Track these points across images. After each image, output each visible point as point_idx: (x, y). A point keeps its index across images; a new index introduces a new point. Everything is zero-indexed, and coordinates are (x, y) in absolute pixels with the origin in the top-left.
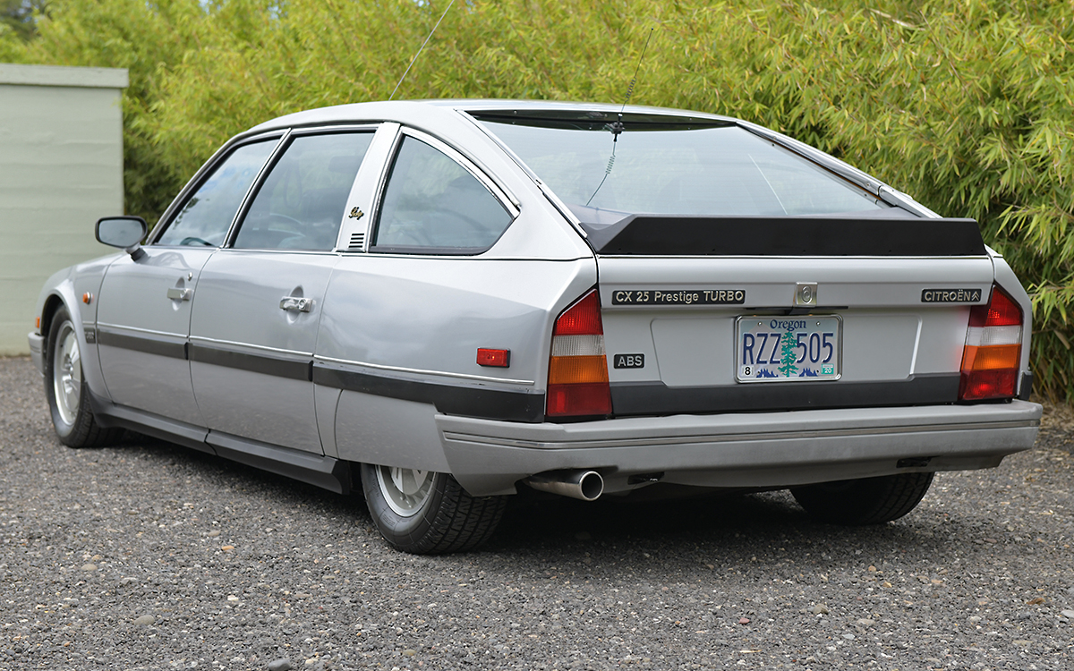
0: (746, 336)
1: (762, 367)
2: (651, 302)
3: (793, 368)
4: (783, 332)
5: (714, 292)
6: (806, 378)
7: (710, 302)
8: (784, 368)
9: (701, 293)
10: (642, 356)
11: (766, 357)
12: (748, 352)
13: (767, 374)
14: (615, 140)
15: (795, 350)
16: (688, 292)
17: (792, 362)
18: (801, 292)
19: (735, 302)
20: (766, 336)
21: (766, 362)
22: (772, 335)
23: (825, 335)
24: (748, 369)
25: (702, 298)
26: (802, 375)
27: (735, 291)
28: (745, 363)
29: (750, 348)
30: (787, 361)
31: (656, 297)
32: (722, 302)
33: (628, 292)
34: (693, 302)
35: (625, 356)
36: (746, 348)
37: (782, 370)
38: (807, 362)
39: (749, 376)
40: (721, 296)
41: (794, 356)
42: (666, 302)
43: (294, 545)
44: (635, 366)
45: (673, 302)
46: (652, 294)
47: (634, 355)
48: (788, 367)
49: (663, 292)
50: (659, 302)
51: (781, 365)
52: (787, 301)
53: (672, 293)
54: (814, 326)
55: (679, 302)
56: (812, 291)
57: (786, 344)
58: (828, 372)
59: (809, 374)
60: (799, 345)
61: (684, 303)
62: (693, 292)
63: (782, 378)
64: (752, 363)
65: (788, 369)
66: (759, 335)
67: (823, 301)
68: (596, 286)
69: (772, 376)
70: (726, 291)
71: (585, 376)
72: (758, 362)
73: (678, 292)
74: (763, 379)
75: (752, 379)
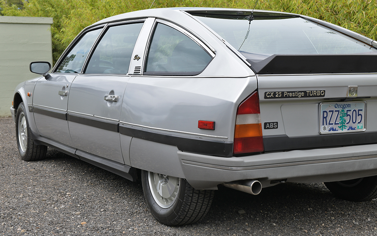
0: (324, 112)
1: (331, 126)
2: (282, 97)
3: (345, 126)
4: (340, 109)
5: (311, 91)
6: (350, 131)
7: (310, 96)
8: (341, 126)
9: (305, 92)
10: (277, 123)
11: (333, 121)
12: (325, 119)
13: (333, 129)
14: (250, 23)
15: (346, 118)
16: (299, 92)
17: (344, 123)
18: (351, 90)
19: (321, 96)
20: (333, 111)
21: (332, 124)
22: (335, 111)
23: (359, 110)
24: (325, 128)
25: (306, 94)
26: (349, 129)
27: (321, 91)
28: (323, 125)
29: (326, 118)
30: (342, 123)
31: (285, 94)
32: (315, 96)
33: (272, 92)
34: (302, 97)
35: (269, 123)
36: (324, 117)
37: (340, 127)
38: (351, 124)
39: (325, 130)
40: (314, 93)
41: (345, 121)
42: (289, 97)
43: (113, 220)
44: (274, 128)
45: (292, 97)
46: (283, 93)
47: (273, 123)
48: (343, 126)
49: (288, 92)
50: (286, 97)
51: (339, 125)
52: (343, 95)
53: (292, 92)
54: (355, 106)
55: (295, 97)
56: (355, 90)
57: (341, 115)
58: (360, 128)
59: (352, 128)
60: (347, 115)
61: (297, 97)
62: (301, 92)
63: (340, 131)
64: (327, 125)
65: (342, 127)
66: (330, 111)
67: (360, 94)
68: (257, 90)
69: (335, 130)
70: (317, 91)
71: (251, 134)
72: (329, 124)
73: (294, 92)
74: (332, 132)
75: (326, 132)
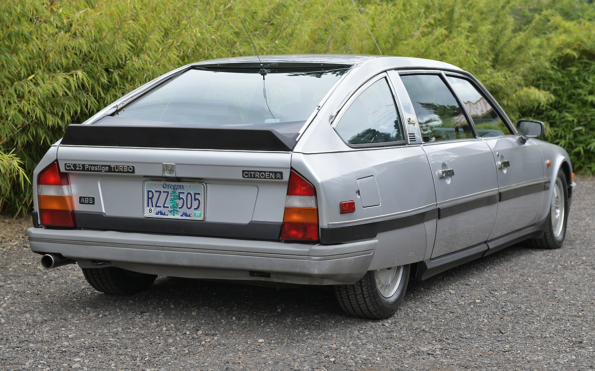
0: (149, 191)
1: (159, 209)
2: (83, 170)
3: (177, 211)
4: (170, 191)
5: (117, 166)
6: (184, 218)
7: (115, 171)
8: (172, 211)
9: (109, 166)
10: (93, 198)
11: (160, 203)
12: (150, 200)
13: (161, 213)
14: (264, 79)
15: (177, 201)
16: (102, 166)
17: (176, 208)
19: (128, 172)
20: (160, 192)
21: (161, 207)
22: (164, 192)
23: (195, 194)
24: (150, 210)
25: (110, 169)
26: (182, 216)
27: (128, 167)
28: (148, 206)
29: (151, 198)
30: (173, 207)
31: (86, 168)
32: (121, 172)
33: (72, 164)
34: (106, 171)
35: (84, 198)
36: (149, 198)
37: (171, 212)
38: (185, 209)
39: (150, 213)
40: (120, 169)
41: (177, 204)
42: (91, 171)
44: (89, 203)
45: (94, 171)
46: (83, 166)
47: (89, 198)
48: (174, 210)
49: (89, 165)
50: (88, 170)
51: (170, 209)
52: (159, 173)
53: (95, 166)
54: (188, 188)
55: (98, 171)
57: (172, 197)
58: (197, 215)
59: (186, 215)
60: (180, 199)
61: (101, 171)
62: (105, 166)
63: (171, 216)
64: (153, 207)
66: (156, 191)
67: (179, 174)
68: (57, 160)
69: (165, 214)
70: (123, 166)
71: (55, 206)
72: (156, 206)
73: (97, 165)
74: (159, 216)
75: (153, 215)
